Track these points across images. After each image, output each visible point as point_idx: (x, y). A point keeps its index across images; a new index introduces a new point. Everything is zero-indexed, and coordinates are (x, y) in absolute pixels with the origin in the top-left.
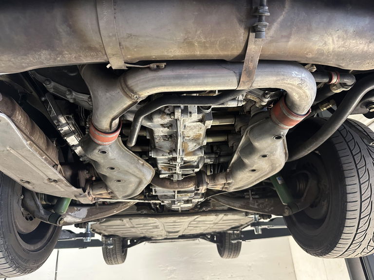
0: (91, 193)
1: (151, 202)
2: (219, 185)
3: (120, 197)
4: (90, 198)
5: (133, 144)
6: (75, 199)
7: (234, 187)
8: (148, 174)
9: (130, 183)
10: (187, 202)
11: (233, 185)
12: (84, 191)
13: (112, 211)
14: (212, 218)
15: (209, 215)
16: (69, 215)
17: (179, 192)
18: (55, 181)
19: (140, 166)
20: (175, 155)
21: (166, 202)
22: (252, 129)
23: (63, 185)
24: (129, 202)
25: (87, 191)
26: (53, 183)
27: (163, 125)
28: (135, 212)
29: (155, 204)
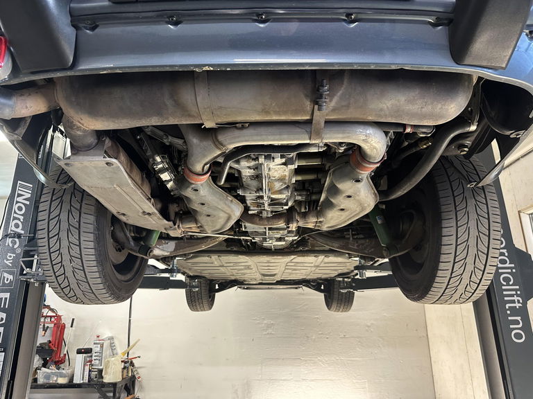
0: (181, 226)
1: (242, 238)
2: (311, 223)
3: (209, 232)
4: (180, 231)
5: (222, 183)
6: (165, 231)
7: (326, 226)
8: (237, 211)
9: (219, 218)
10: (280, 239)
11: (325, 224)
12: (175, 225)
13: (200, 246)
14: (310, 259)
15: (307, 256)
16: (157, 248)
17: (270, 229)
18: (149, 214)
19: (228, 202)
20: (261, 194)
21: (257, 239)
22: (334, 171)
23: (155, 218)
24: (218, 238)
25: (177, 224)
26: (147, 216)
27: (249, 168)
28: (225, 248)
29: (246, 241)
